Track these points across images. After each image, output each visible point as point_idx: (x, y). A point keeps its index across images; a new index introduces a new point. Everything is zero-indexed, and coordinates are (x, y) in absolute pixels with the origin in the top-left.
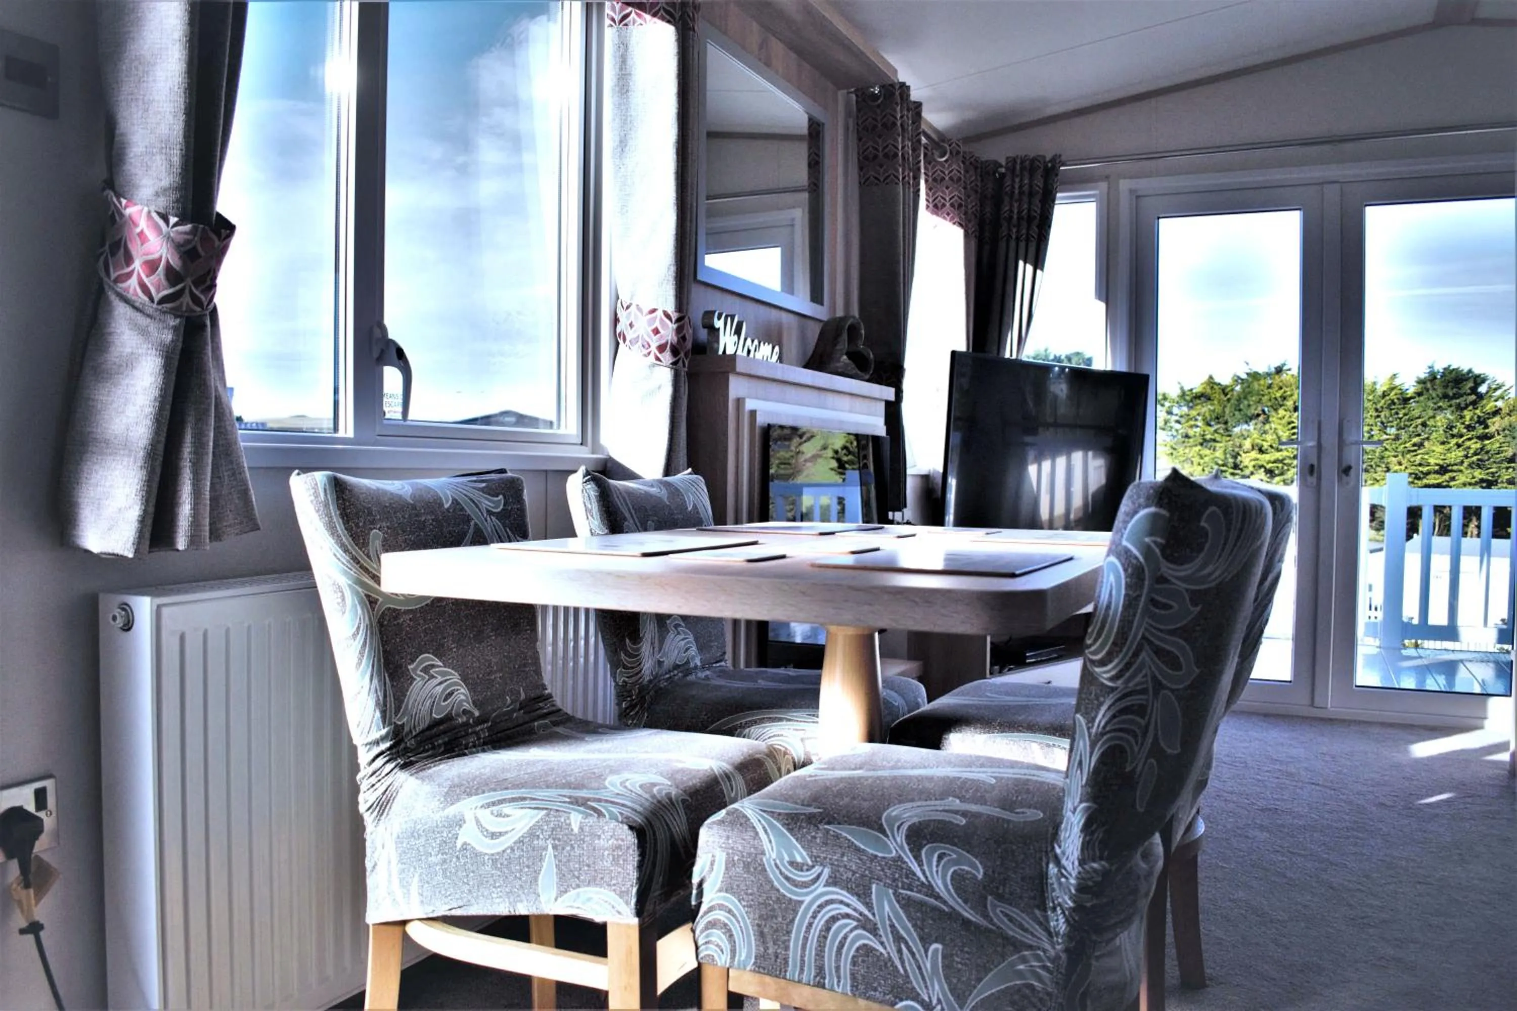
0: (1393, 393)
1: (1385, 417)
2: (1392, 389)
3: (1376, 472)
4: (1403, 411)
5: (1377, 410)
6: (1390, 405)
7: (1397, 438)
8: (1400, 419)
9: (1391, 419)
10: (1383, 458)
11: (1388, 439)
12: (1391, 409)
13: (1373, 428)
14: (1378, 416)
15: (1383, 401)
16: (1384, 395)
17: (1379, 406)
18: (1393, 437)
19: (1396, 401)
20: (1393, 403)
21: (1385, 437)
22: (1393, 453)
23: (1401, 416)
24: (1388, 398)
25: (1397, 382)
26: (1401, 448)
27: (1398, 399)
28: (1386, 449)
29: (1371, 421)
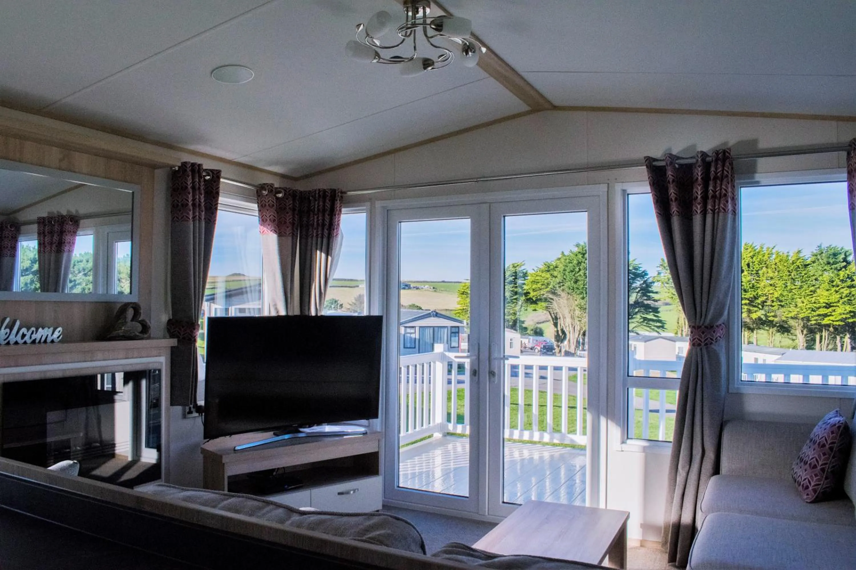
0: (798, 262)
1: (794, 275)
2: (798, 259)
3: (790, 307)
4: (804, 272)
5: (789, 271)
6: (796, 269)
7: (801, 287)
8: (803, 276)
9: (797, 277)
10: (793, 299)
11: (795, 288)
12: (797, 271)
13: (788, 282)
14: (790, 275)
15: (792, 267)
16: (793, 263)
17: (790, 270)
18: (799, 287)
19: (800, 266)
20: (798, 267)
21: (794, 287)
22: (799, 297)
23: (803, 275)
24: (795, 265)
25: (801, 255)
26: (803, 294)
27: (802, 265)
28: (795, 294)
29: (786, 278)
